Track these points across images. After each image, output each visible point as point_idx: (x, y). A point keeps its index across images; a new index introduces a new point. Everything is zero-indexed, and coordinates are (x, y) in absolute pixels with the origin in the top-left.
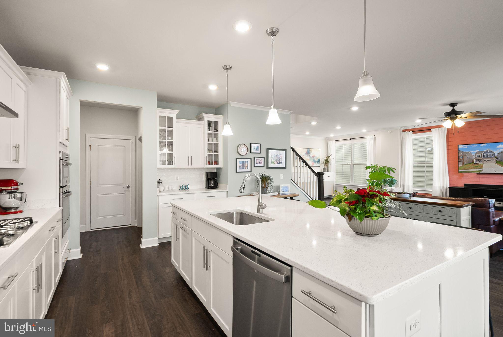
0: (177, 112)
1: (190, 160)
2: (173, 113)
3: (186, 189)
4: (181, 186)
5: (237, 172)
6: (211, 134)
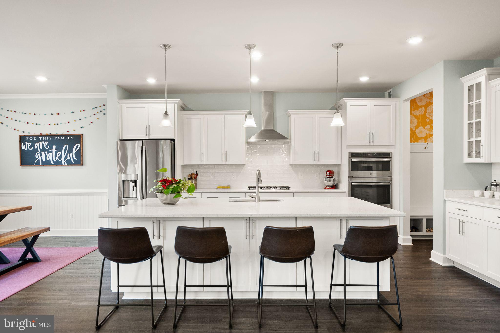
0: (484, 71)
2: (481, 76)
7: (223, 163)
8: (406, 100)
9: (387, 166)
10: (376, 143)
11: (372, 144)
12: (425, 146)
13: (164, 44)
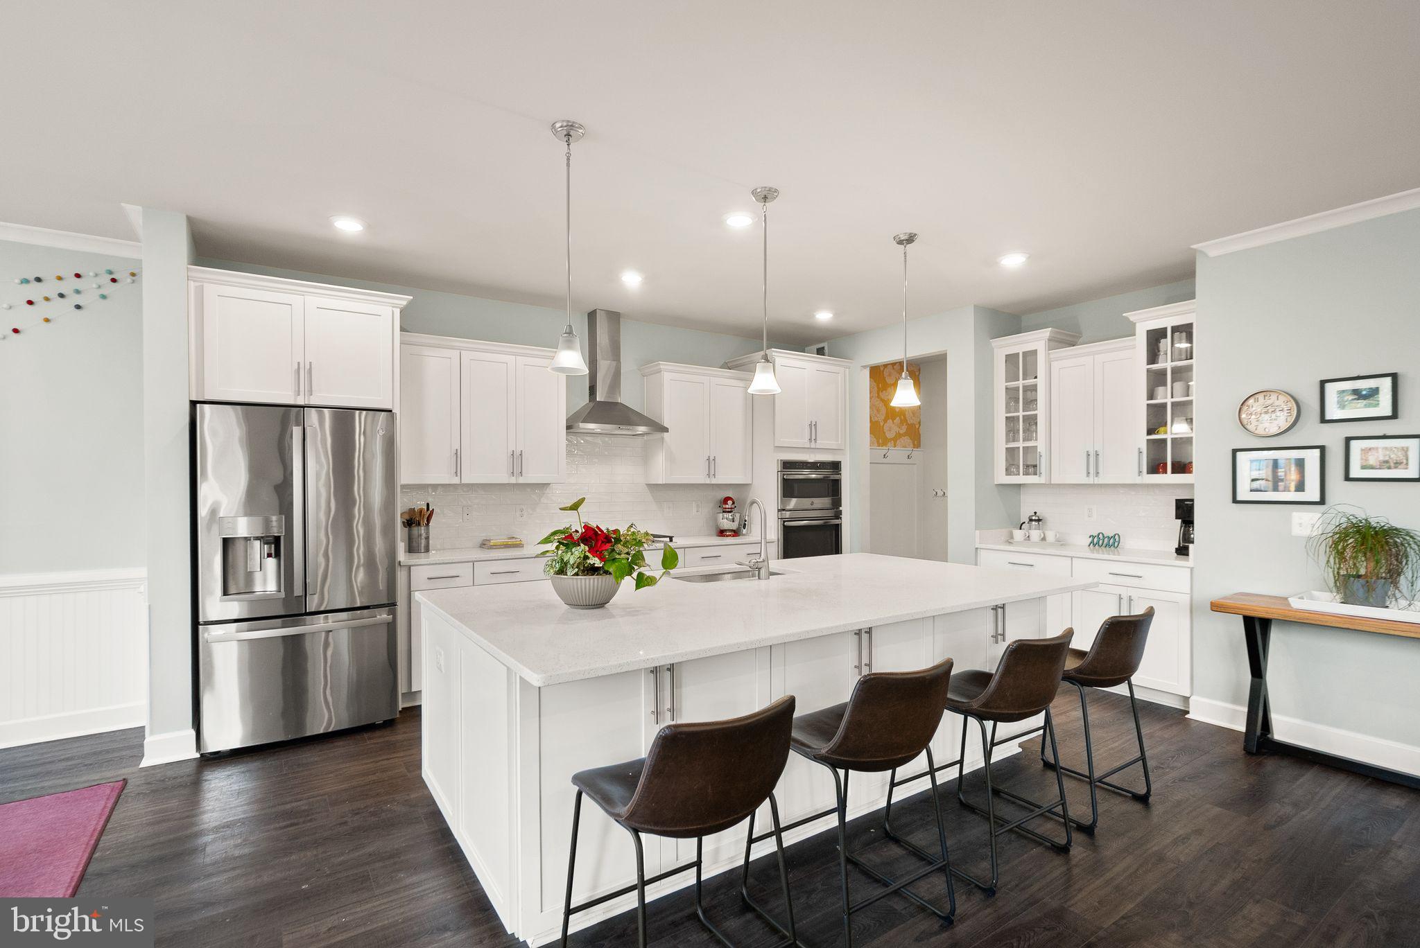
0: (1046, 333)
1: (1093, 460)
2: (1036, 340)
3: (1108, 545)
4: (1094, 537)
5: (1235, 501)
6: (1162, 373)
7: (513, 480)
8: (865, 367)
9: (832, 488)
10: (821, 443)
11: (813, 445)
12: (909, 453)
13: (568, 121)
